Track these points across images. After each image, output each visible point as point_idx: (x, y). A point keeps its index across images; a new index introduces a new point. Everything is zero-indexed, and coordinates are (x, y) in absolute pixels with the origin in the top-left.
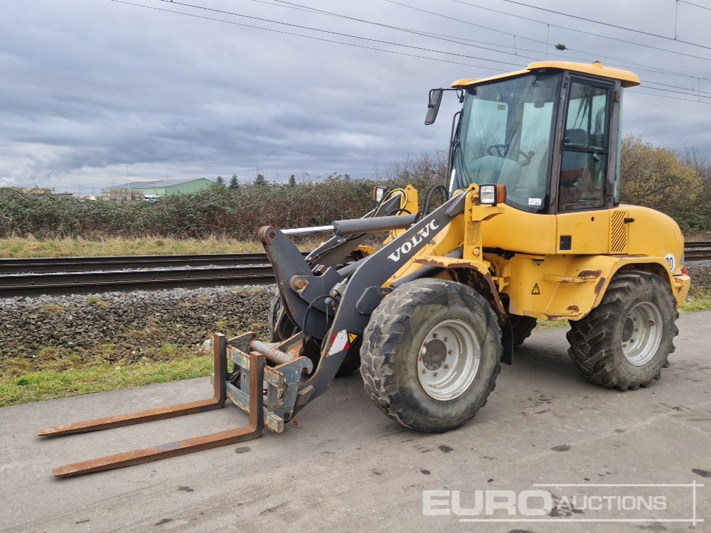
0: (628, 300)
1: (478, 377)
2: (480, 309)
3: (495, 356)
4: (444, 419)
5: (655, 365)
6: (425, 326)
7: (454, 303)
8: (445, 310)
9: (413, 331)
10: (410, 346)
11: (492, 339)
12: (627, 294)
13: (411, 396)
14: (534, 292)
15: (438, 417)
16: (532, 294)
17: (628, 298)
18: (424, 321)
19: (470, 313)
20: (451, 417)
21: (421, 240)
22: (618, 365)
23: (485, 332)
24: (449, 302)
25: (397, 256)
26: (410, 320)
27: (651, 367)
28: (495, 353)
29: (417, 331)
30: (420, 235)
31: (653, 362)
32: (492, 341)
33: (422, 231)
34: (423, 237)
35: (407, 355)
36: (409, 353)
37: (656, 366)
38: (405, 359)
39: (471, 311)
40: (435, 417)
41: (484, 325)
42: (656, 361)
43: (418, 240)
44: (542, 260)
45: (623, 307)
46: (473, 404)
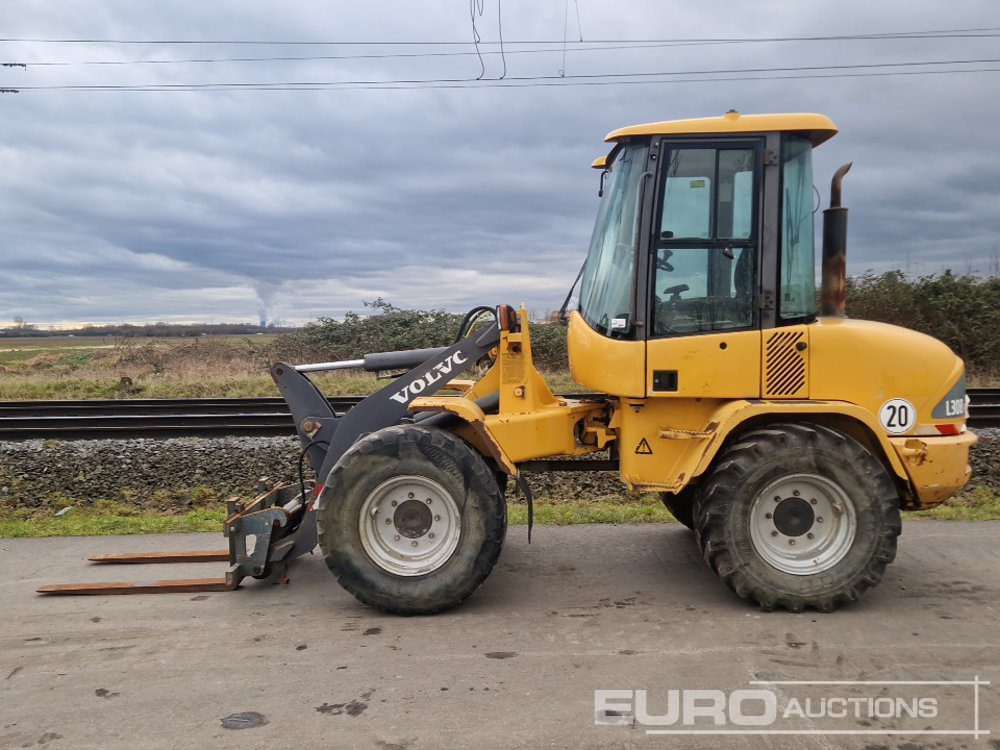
0: (756, 469)
1: (457, 552)
2: (452, 465)
3: (483, 528)
4: (400, 598)
5: (836, 578)
6: (364, 481)
7: (409, 456)
8: (395, 463)
9: (346, 485)
10: (342, 503)
11: (476, 505)
12: (754, 460)
13: (348, 563)
14: (640, 450)
15: (391, 595)
16: (637, 453)
17: (756, 465)
18: (361, 475)
19: (435, 468)
20: (411, 598)
21: (439, 376)
22: (741, 567)
23: (463, 495)
24: (400, 453)
25: (404, 396)
26: (344, 472)
27: (828, 580)
28: (482, 523)
29: (352, 485)
30: (437, 371)
31: (833, 573)
32: (477, 508)
33: (440, 365)
34: (442, 373)
35: (339, 513)
36: (342, 512)
37: (840, 581)
38: (336, 517)
39: (437, 466)
40: (386, 594)
41: (461, 486)
42: (839, 572)
43: (435, 376)
44: (642, 405)
45: (745, 479)
46: (447, 586)
